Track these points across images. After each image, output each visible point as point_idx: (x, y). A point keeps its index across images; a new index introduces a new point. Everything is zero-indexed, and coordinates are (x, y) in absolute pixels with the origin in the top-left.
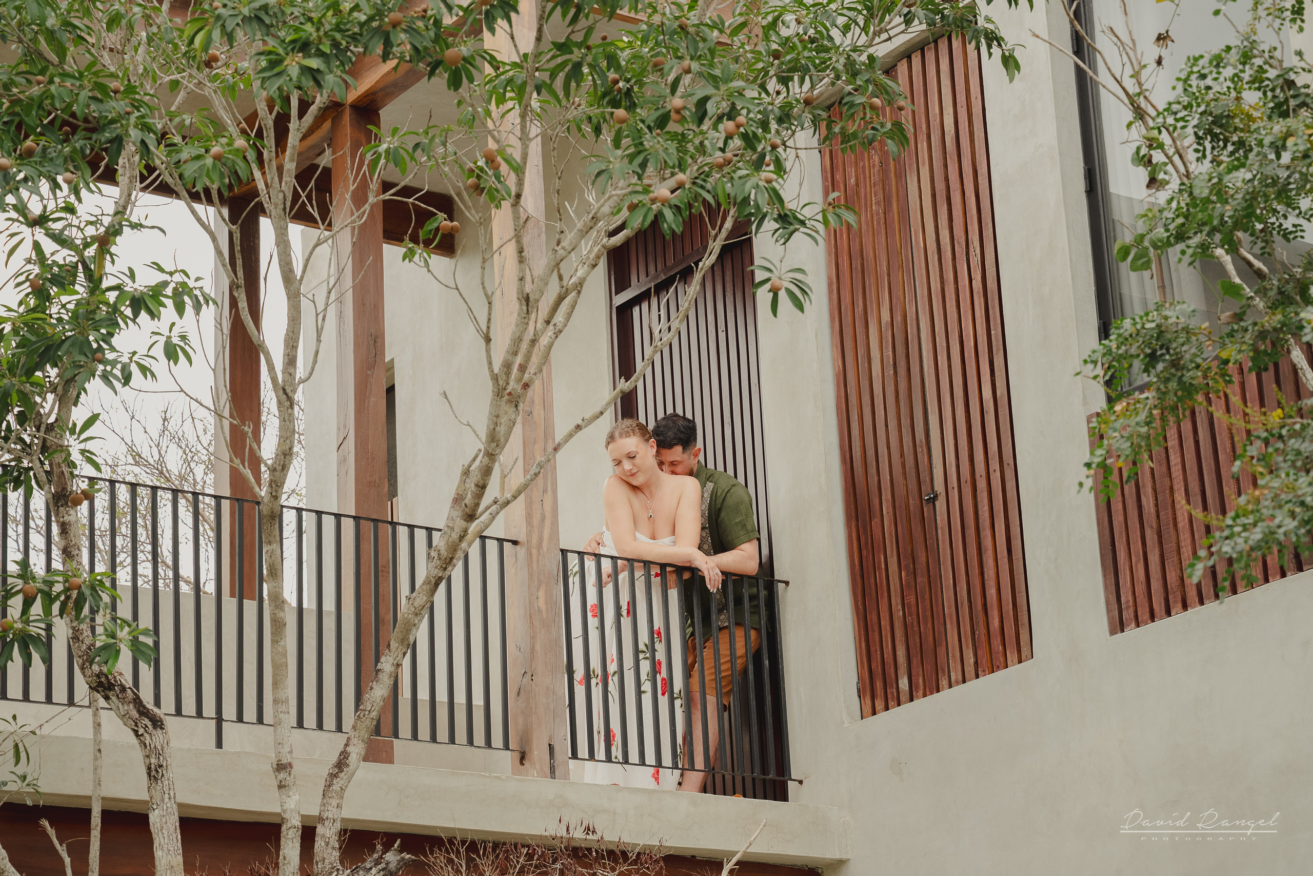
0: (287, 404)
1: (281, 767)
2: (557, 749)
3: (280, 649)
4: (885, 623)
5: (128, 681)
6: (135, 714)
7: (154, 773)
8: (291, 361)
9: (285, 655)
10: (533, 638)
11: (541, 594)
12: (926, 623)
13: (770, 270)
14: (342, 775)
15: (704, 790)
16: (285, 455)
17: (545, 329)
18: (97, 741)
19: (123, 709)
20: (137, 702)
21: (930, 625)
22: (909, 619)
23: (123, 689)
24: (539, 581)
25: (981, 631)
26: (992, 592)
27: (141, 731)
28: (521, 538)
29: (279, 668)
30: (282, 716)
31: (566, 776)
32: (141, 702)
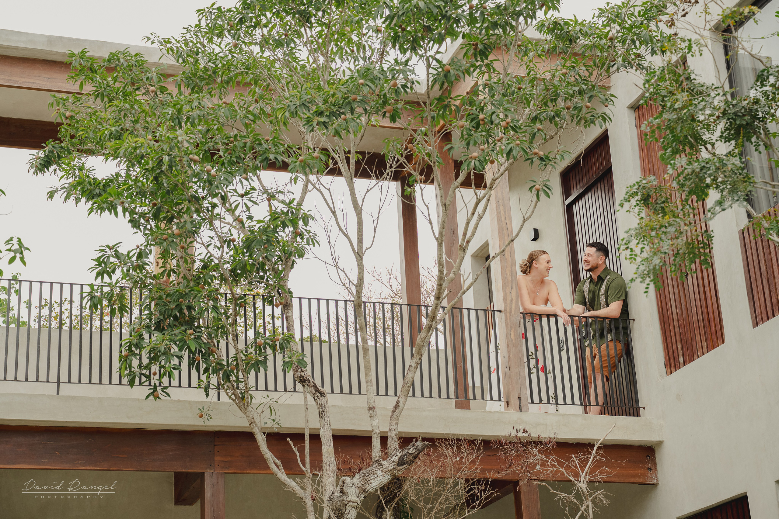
0: (360, 258)
1: (370, 409)
2: (522, 399)
3: (367, 360)
4: (673, 333)
5: (310, 379)
6: (314, 391)
7: (321, 415)
8: (360, 241)
9: (369, 362)
10: (509, 352)
11: (512, 333)
12: (687, 332)
13: (535, 182)
14: (397, 410)
15: (601, 413)
16: (360, 280)
17: (472, 217)
18: (306, 405)
19: (309, 389)
20: (315, 386)
21: (689, 332)
22: (681, 331)
23: (309, 381)
24: (511, 327)
25: (708, 333)
26: (711, 315)
27: (316, 398)
28: (502, 309)
29: (368, 368)
30: (369, 387)
31: (527, 410)
32: (316, 386)
